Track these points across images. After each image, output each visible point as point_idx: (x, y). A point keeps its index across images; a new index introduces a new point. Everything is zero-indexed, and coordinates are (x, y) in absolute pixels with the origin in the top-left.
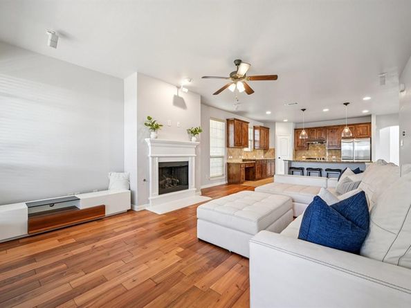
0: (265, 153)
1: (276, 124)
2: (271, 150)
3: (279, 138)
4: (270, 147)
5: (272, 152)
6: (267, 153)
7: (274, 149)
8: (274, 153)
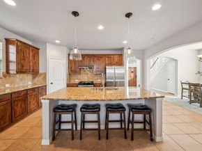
0: (34, 78)
1: (48, 45)
2: (42, 74)
3: (51, 62)
4: (41, 72)
5: (42, 77)
6: (36, 79)
7: (45, 74)
8: (45, 78)
